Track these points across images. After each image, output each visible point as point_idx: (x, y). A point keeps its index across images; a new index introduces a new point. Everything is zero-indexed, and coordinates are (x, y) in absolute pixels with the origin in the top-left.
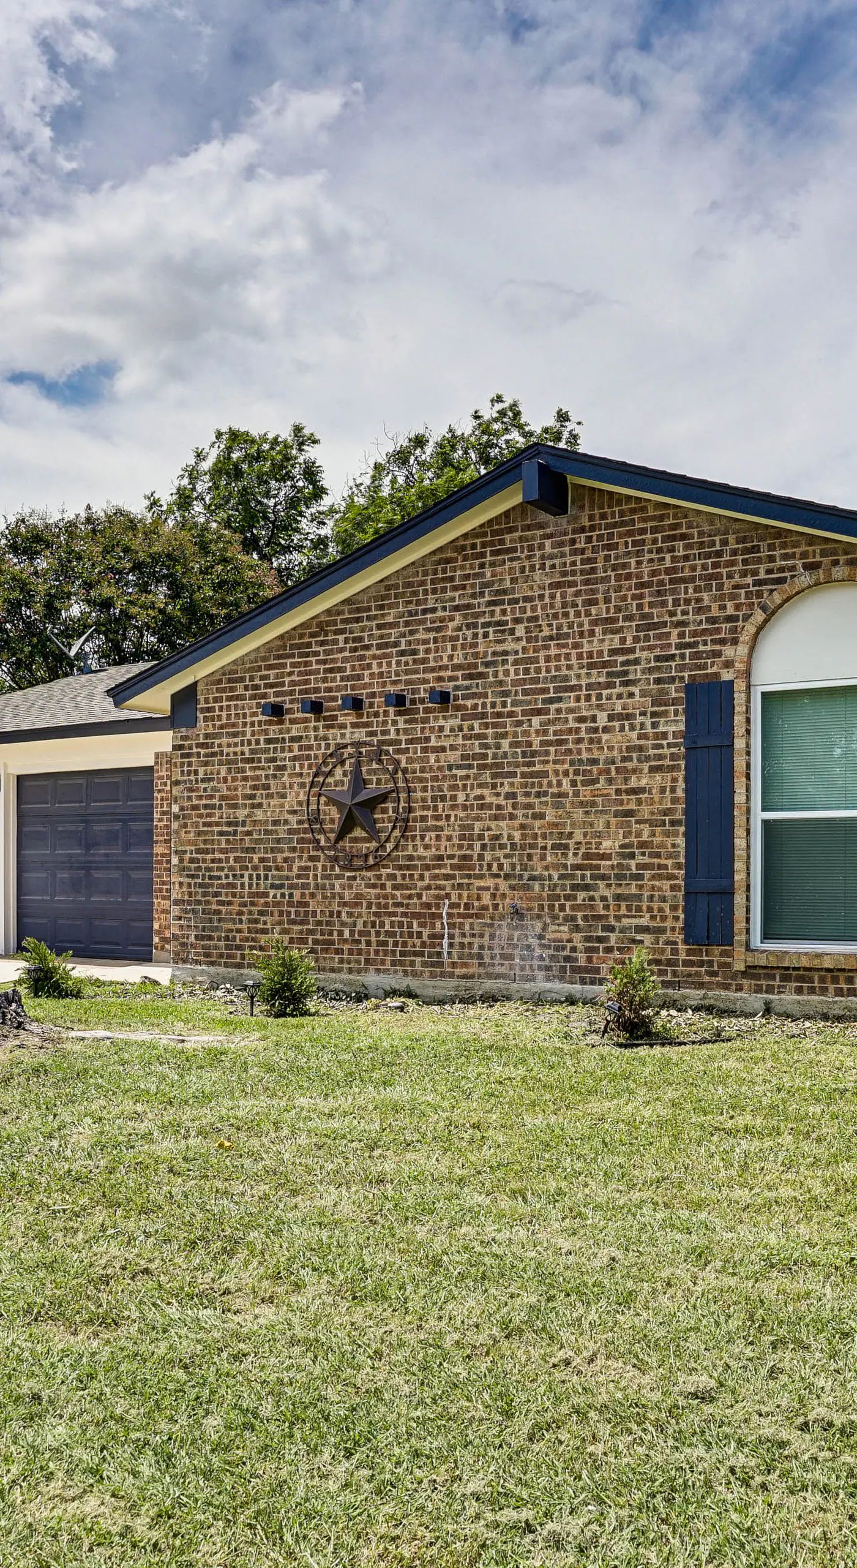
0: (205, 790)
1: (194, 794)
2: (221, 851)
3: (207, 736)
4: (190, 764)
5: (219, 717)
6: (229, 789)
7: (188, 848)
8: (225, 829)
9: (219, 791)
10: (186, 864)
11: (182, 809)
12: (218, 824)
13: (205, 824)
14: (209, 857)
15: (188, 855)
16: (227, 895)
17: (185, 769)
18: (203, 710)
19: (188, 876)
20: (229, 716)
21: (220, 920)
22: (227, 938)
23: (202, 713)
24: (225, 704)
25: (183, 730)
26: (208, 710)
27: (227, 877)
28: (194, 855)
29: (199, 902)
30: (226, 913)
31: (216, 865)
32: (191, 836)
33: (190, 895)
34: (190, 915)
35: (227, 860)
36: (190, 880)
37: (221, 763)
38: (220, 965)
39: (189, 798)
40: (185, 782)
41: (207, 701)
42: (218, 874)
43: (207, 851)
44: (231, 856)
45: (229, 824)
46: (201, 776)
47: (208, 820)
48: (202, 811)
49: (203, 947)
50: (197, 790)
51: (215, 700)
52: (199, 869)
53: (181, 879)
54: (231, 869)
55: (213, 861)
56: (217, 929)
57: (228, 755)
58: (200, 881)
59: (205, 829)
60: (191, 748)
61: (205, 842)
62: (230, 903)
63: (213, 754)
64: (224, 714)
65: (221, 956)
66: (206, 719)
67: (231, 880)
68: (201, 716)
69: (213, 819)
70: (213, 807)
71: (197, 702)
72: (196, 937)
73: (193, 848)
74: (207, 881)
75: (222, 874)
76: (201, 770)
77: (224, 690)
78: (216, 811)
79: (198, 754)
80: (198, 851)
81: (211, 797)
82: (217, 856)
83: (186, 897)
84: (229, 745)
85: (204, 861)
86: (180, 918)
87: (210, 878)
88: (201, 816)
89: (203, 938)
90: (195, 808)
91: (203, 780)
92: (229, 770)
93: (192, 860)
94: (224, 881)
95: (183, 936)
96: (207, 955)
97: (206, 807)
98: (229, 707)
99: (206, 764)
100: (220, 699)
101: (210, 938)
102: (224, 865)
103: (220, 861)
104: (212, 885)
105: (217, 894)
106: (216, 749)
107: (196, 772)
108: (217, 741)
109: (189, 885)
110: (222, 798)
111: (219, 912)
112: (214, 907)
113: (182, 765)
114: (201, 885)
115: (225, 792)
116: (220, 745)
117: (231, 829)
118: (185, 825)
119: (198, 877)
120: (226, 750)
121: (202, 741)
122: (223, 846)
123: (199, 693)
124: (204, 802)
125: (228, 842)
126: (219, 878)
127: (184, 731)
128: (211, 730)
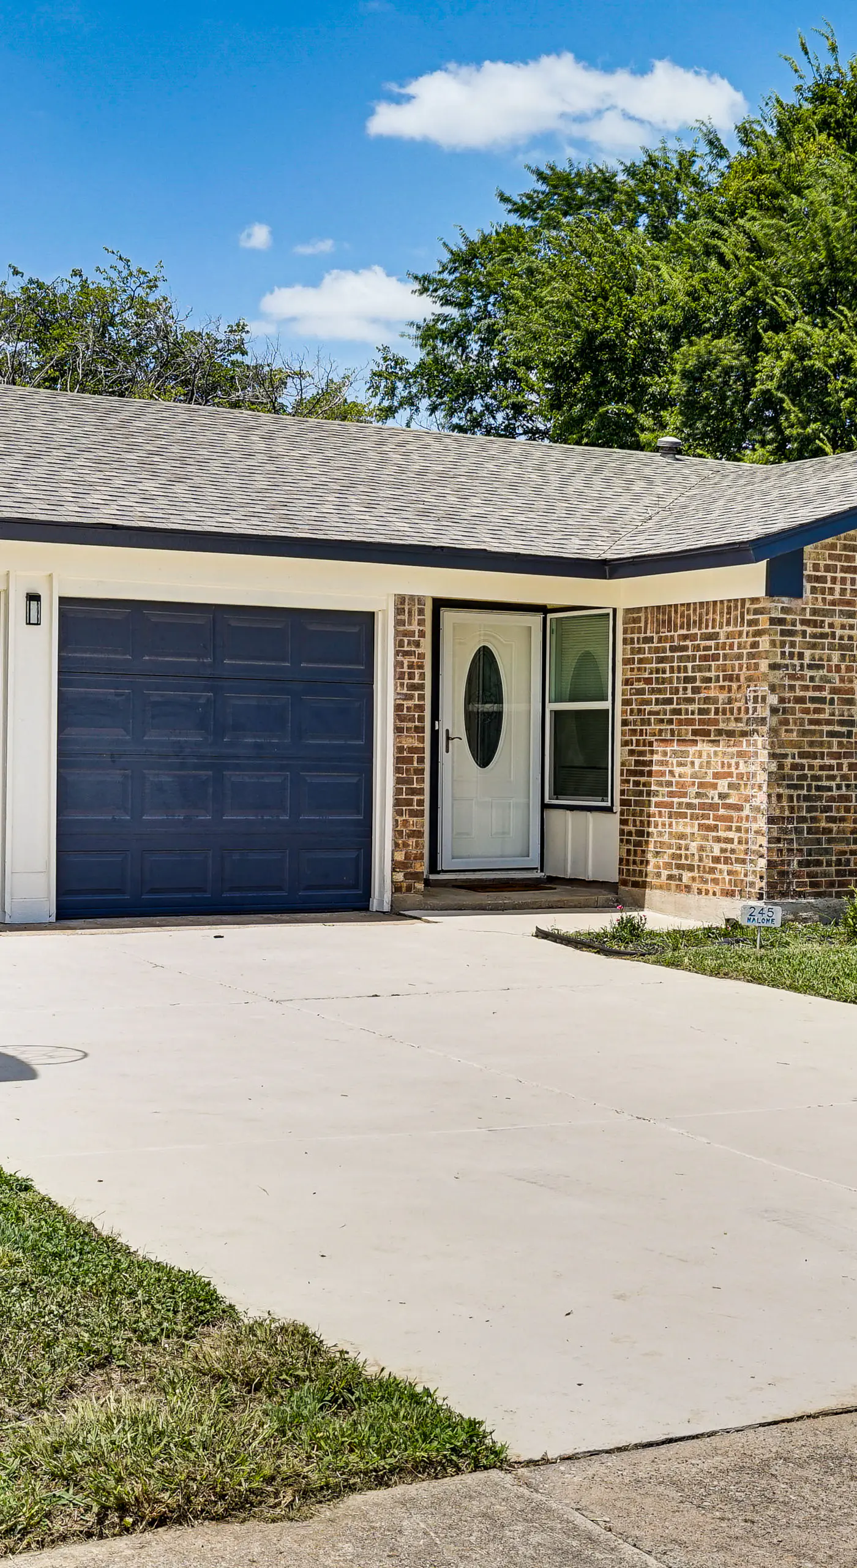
0: (812, 679)
1: (797, 683)
2: (832, 755)
3: (814, 612)
4: (793, 645)
5: (831, 591)
6: (842, 680)
7: (789, 751)
8: (837, 728)
9: (830, 682)
10: (787, 770)
11: (782, 700)
12: (829, 722)
13: (812, 722)
14: (817, 762)
15: (789, 760)
16: (838, 809)
17: (787, 650)
18: (810, 578)
19: (789, 787)
20: (843, 591)
21: (830, 841)
22: (839, 862)
23: (809, 581)
24: (839, 575)
25: (784, 599)
26: (818, 579)
27: (839, 787)
28: (797, 760)
29: (802, 820)
30: (838, 832)
31: (825, 773)
32: (794, 736)
33: (792, 809)
34: (794, 836)
35: (840, 767)
36: (792, 792)
37: (832, 647)
38: (830, 895)
39: (792, 688)
40: (786, 666)
41: (816, 567)
42: (828, 783)
43: (814, 756)
44: (845, 762)
45: (842, 723)
46: (807, 661)
47: (816, 716)
48: (808, 705)
49: (809, 875)
50: (802, 678)
51: (828, 568)
52: (803, 777)
53: (781, 791)
54: (844, 777)
55: (822, 768)
56: (827, 852)
57: (841, 638)
58: (805, 792)
59: (813, 727)
60: (794, 624)
61: (811, 744)
62: (842, 820)
63: (823, 636)
64: (838, 587)
65: (831, 884)
66: (814, 590)
67: (844, 791)
68: (807, 586)
69: (822, 716)
70: (822, 700)
71: (801, 566)
72: (800, 863)
73: (796, 751)
74: (813, 792)
75: (833, 784)
76: (808, 653)
77: (838, 558)
78: (826, 707)
79: (804, 633)
80: (802, 755)
81: (820, 689)
82: (827, 761)
83: (787, 813)
84: (843, 627)
85: (811, 767)
86: (778, 840)
87: (818, 788)
88: (806, 711)
89: (808, 864)
90: (800, 700)
91: (810, 667)
92: (843, 658)
93: (794, 767)
94: (835, 793)
95: (782, 863)
96: (813, 885)
97: (813, 700)
98: (843, 581)
99: (814, 646)
100: (833, 569)
101: (818, 863)
102: (835, 772)
103: (830, 768)
104: (820, 798)
105: (828, 809)
106: (827, 630)
107: (801, 656)
108: (828, 620)
109: (790, 798)
110: (834, 691)
111: (830, 831)
112: (823, 824)
113: (783, 644)
114: (807, 798)
115: (838, 684)
116: (831, 626)
117: (844, 729)
118: (786, 722)
119: (801, 787)
120: (839, 632)
121: (808, 617)
122: (835, 749)
123: (805, 556)
124: (810, 694)
125: (840, 744)
126: (830, 789)
127: (786, 601)
128: (820, 605)
